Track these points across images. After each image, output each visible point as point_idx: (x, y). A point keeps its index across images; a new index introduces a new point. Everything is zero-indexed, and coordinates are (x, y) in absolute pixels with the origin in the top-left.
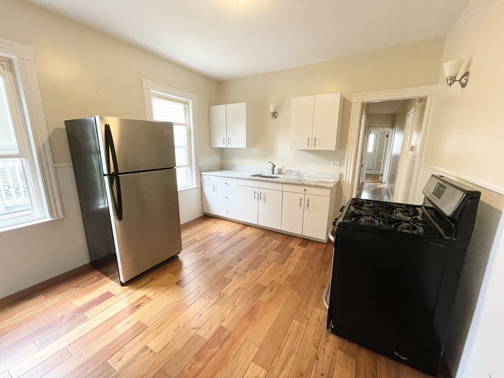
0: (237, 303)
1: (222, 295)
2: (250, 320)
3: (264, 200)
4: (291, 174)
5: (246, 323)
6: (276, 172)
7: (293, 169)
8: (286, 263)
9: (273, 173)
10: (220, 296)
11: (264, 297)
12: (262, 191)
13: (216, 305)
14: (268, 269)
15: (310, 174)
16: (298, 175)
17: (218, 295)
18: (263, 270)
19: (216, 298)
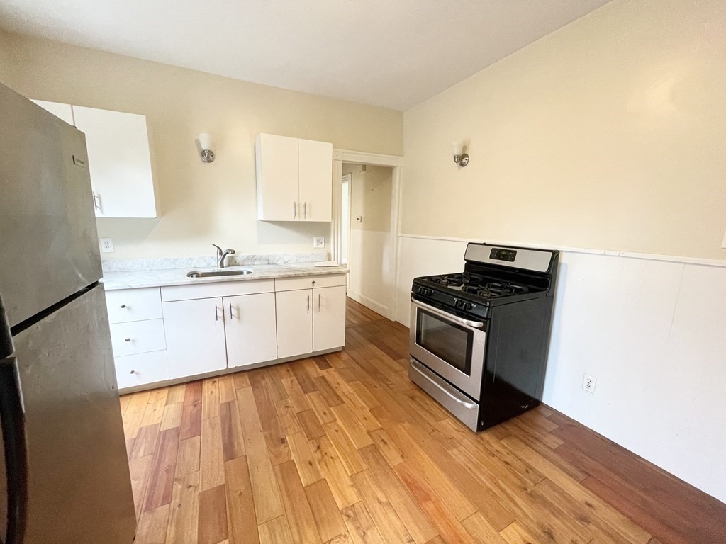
0: (384, 500)
1: (350, 513)
2: (427, 497)
3: (239, 318)
4: (255, 263)
5: (430, 506)
6: (225, 263)
7: (258, 254)
8: (344, 399)
9: (222, 265)
10: (349, 516)
11: (394, 458)
12: (234, 301)
13: (369, 533)
14: (339, 422)
15: (286, 259)
16: (267, 262)
17: (345, 518)
18: (336, 428)
19: (350, 526)
